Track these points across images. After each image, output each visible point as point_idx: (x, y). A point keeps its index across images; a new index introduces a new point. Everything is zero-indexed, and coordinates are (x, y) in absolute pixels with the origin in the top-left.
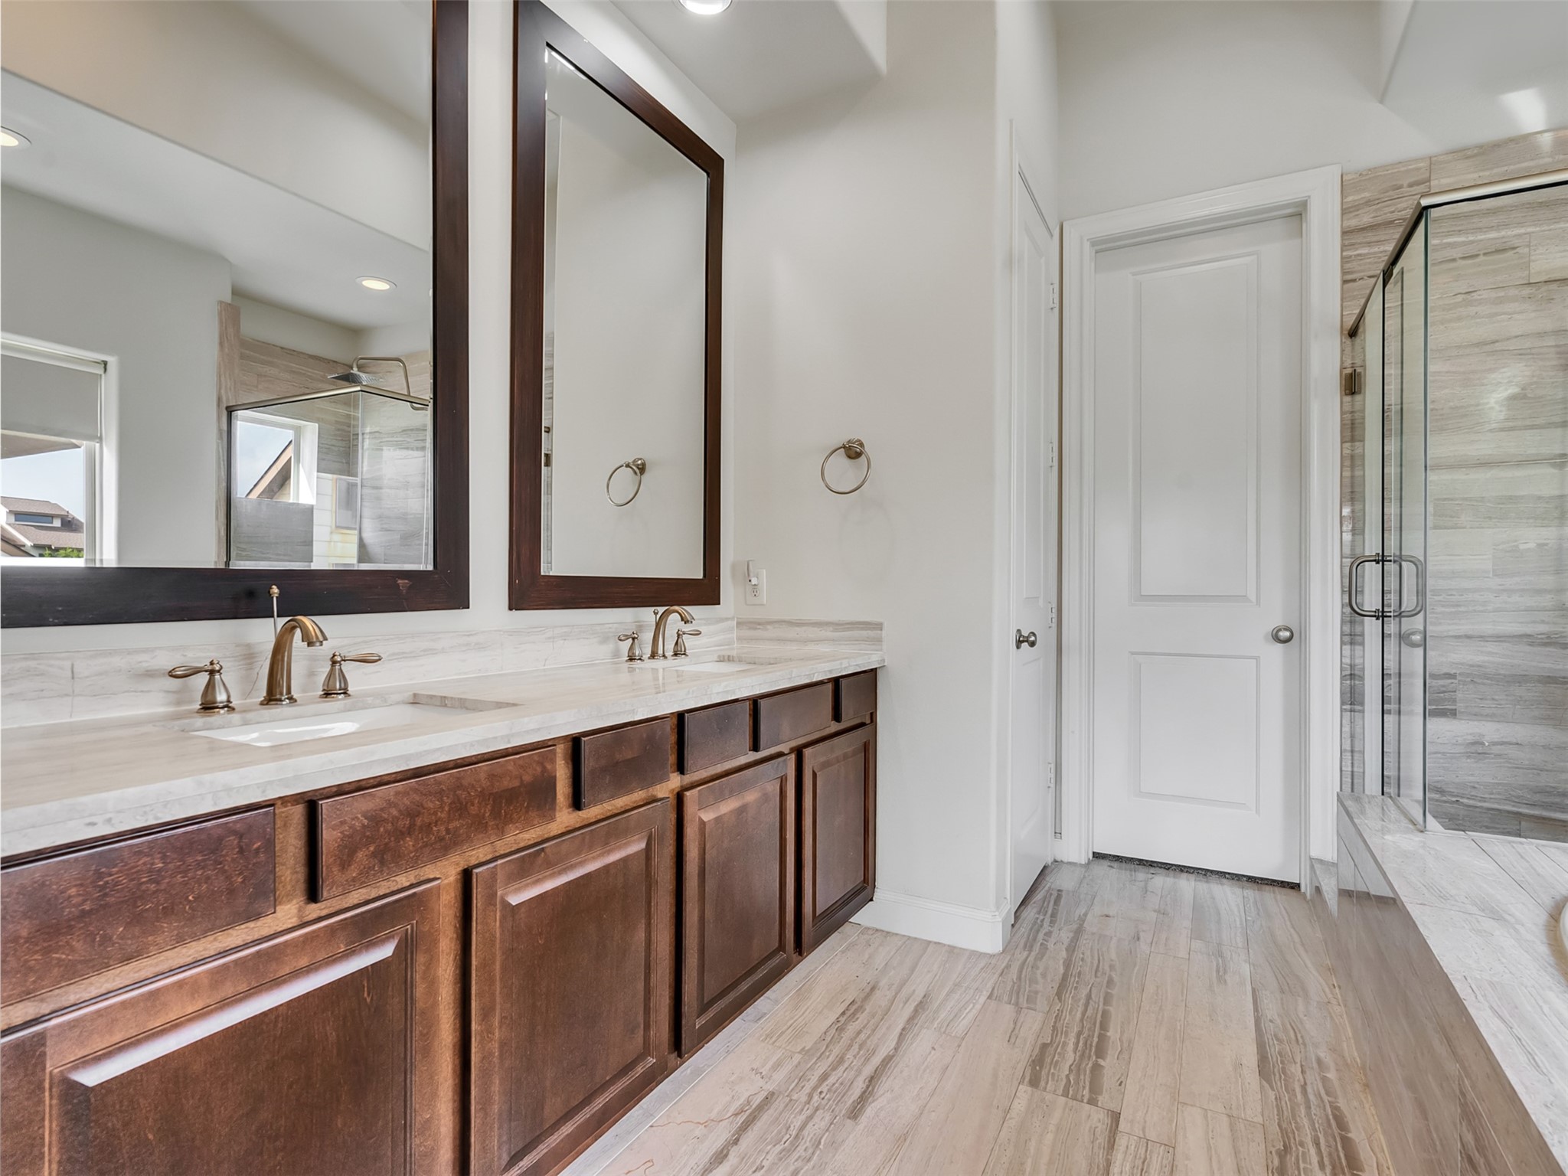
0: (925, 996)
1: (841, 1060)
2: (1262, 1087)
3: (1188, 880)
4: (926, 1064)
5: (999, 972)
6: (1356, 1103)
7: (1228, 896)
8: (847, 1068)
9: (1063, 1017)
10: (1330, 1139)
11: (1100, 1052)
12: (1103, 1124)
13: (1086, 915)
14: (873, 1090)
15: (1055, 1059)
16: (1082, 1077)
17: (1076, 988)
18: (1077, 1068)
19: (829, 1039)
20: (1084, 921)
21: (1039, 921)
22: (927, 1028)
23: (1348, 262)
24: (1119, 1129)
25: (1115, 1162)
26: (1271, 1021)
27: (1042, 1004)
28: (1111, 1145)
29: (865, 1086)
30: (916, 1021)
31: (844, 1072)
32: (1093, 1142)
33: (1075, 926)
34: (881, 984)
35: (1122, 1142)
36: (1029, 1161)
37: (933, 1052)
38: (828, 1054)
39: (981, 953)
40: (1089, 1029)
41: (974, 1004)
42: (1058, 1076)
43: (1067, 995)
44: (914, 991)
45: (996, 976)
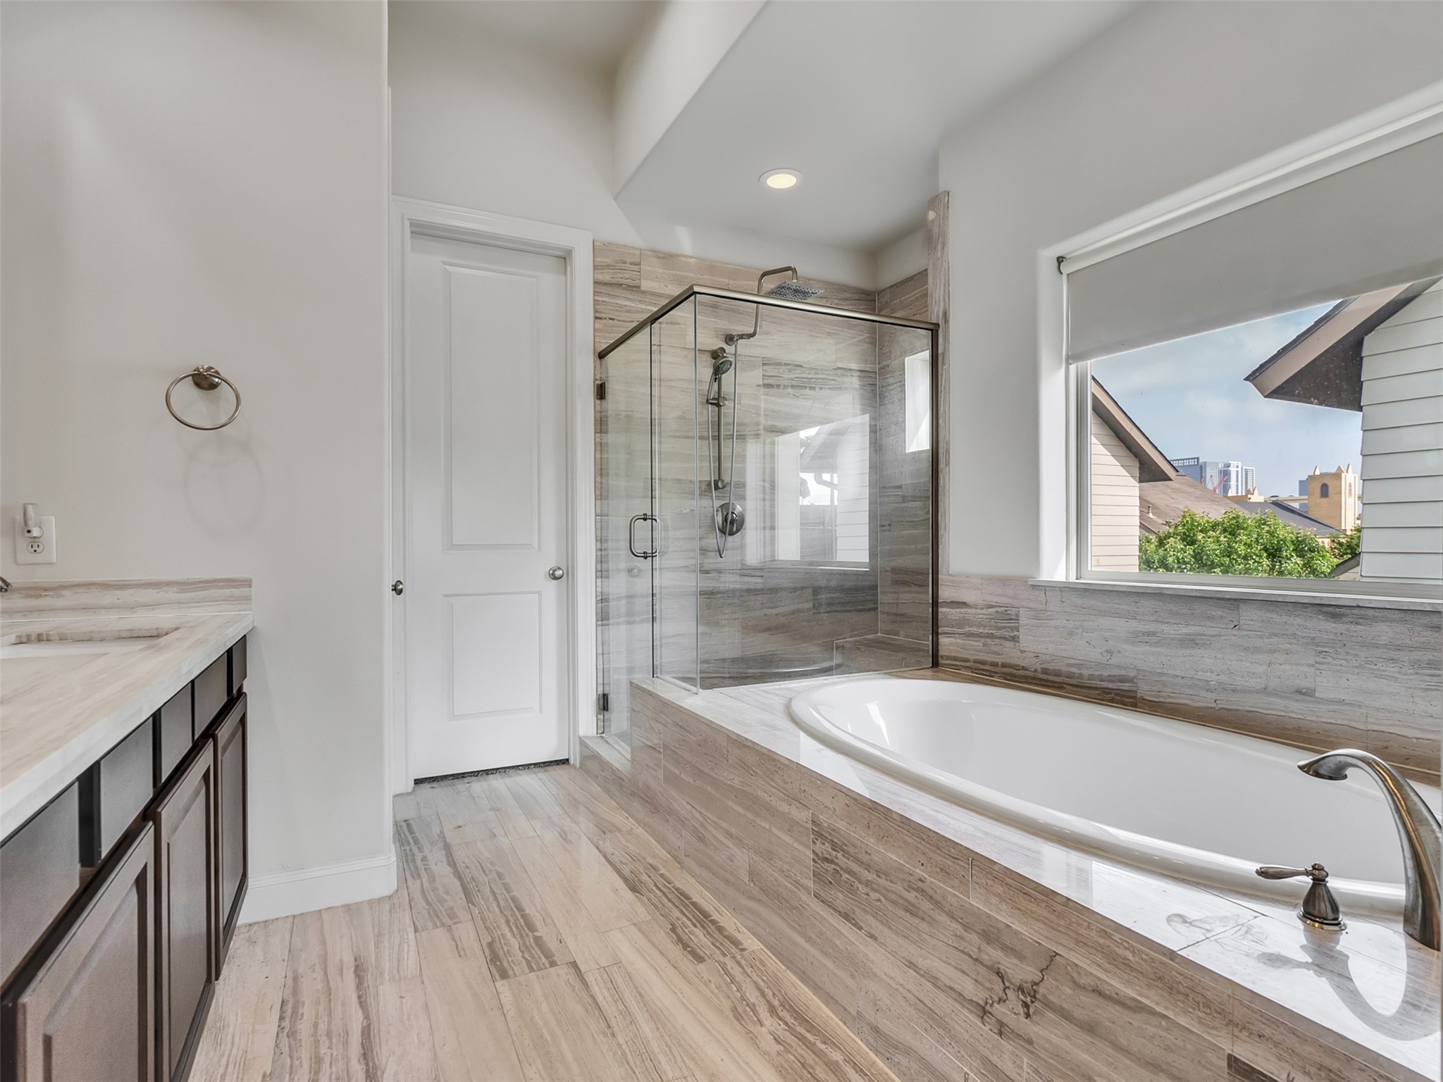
0: (356, 960)
1: (318, 1060)
2: (637, 897)
3: (496, 779)
4: (405, 1013)
5: (408, 907)
6: (684, 881)
7: (530, 781)
8: (331, 1063)
9: (487, 917)
10: (687, 907)
11: (532, 928)
12: (570, 974)
13: (442, 832)
14: (374, 1064)
15: (505, 950)
16: (533, 952)
17: (479, 891)
18: (524, 948)
19: (287, 1049)
20: (444, 837)
21: (408, 852)
22: (381, 984)
23: (598, 304)
24: (583, 971)
25: (596, 994)
26: (612, 854)
27: (463, 915)
28: (585, 984)
29: (363, 1066)
30: (366, 985)
31: (331, 1067)
32: (574, 990)
33: (441, 845)
34: (301, 970)
35: (590, 978)
36: (544, 1031)
37: (404, 1000)
38: (298, 1063)
39: (379, 899)
40: (512, 916)
41: (408, 943)
42: (517, 960)
43: (477, 899)
44: (341, 960)
45: (408, 911)
